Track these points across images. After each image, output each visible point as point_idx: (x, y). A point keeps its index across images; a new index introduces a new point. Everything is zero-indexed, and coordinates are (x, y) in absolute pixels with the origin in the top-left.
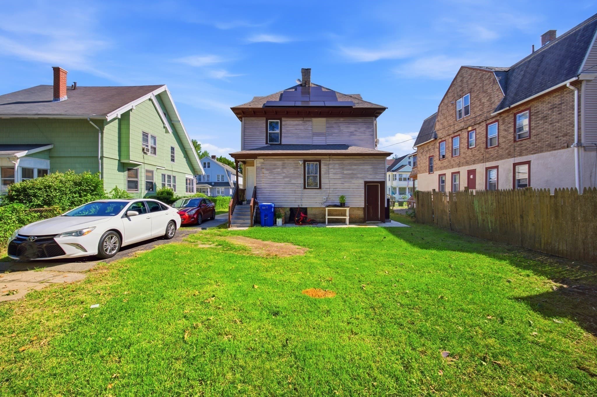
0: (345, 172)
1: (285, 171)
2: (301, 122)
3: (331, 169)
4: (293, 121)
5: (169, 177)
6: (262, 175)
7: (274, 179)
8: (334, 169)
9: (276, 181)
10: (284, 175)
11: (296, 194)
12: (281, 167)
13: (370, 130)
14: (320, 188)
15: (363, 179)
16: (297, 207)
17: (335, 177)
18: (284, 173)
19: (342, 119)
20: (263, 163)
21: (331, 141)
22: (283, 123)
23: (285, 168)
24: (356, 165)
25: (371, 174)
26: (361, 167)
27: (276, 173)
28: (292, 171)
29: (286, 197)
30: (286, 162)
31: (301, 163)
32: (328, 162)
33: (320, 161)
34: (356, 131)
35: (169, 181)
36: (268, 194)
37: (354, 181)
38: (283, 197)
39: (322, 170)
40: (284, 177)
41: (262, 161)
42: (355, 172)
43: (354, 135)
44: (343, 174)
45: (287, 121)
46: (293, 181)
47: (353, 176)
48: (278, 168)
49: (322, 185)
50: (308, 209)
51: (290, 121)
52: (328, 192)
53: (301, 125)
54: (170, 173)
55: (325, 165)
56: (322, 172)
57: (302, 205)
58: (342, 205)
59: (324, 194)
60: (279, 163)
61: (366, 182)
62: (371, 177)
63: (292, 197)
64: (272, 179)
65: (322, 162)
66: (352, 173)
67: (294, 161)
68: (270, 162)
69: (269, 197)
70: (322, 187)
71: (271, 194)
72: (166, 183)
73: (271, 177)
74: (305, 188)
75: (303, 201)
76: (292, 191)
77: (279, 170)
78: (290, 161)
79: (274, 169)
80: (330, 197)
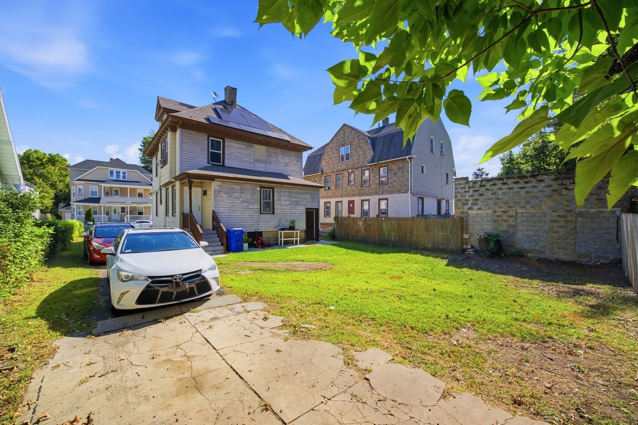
0: (293, 200)
1: (243, 195)
2: (244, 146)
3: (282, 196)
4: (236, 143)
6: (220, 199)
7: (233, 203)
8: (284, 196)
9: (234, 206)
10: (242, 199)
11: (253, 219)
12: (239, 191)
13: (299, 163)
14: (273, 213)
15: (305, 206)
16: (254, 231)
17: (285, 204)
18: (242, 198)
19: (279, 150)
20: (221, 186)
21: (271, 168)
22: (226, 144)
23: (243, 193)
24: (300, 194)
25: (310, 202)
26: (303, 196)
27: (234, 197)
28: (249, 196)
29: (245, 221)
30: (244, 186)
31: (258, 189)
32: (279, 190)
33: (273, 189)
34: (289, 162)
36: (227, 219)
37: (299, 208)
38: (241, 221)
39: (275, 196)
40: (243, 202)
41: (220, 183)
42: (299, 200)
43: (288, 166)
44: (290, 201)
45: (230, 142)
46: (251, 207)
47: (297, 203)
48: (236, 193)
49: (275, 210)
50: (263, 233)
51: (233, 143)
52: (280, 217)
53: (245, 149)
55: (277, 193)
56: (275, 199)
57: (258, 229)
58: (292, 228)
59: (276, 219)
60: (238, 187)
61: (307, 209)
62: (309, 204)
63: (250, 221)
64: (230, 203)
65: (275, 189)
66: (297, 201)
67: (251, 186)
68: (228, 186)
69: (227, 222)
70: (275, 212)
71: (229, 219)
73: (230, 201)
74: (261, 213)
75: (259, 226)
76: (250, 216)
77: (237, 194)
78: (248, 186)
79: (233, 193)
80: (281, 221)
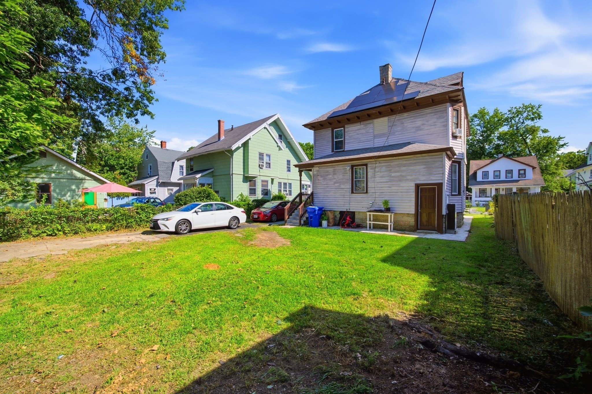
0: (393, 175)
1: (335, 177)
2: (362, 126)
3: (378, 172)
4: (355, 126)
5: (285, 184)
6: (317, 181)
7: (327, 184)
8: (381, 172)
9: (328, 187)
10: (335, 180)
11: (344, 199)
12: (332, 173)
14: (367, 192)
15: (415, 181)
16: (345, 210)
17: (381, 181)
18: (335, 179)
20: (318, 171)
21: (393, 140)
22: (346, 130)
23: (335, 174)
24: (405, 166)
25: (424, 175)
26: (412, 168)
27: (328, 179)
28: (341, 177)
29: (337, 201)
30: (336, 168)
31: (348, 168)
32: (374, 165)
33: (366, 165)
35: (285, 187)
36: (322, 198)
37: (403, 184)
38: (334, 201)
39: (369, 174)
40: (335, 183)
41: (317, 169)
42: (403, 174)
44: (390, 176)
45: (350, 127)
46: (342, 187)
47: (401, 179)
48: (330, 175)
49: (369, 189)
50: (356, 214)
51: (352, 127)
52: (374, 196)
53: (363, 129)
54: (286, 181)
55: (371, 169)
56: (369, 176)
57: (349, 209)
58: (388, 210)
59: (370, 199)
60: (331, 170)
61: (417, 186)
62: (424, 178)
63: (341, 201)
64: (325, 184)
65: (369, 165)
66: (401, 176)
67: (343, 167)
68: (324, 169)
69: (322, 201)
70: (368, 192)
71: (324, 199)
72: (282, 189)
73: (325, 183)
74: (352, 192)
75: (351, 206)
76: (341, 195)
77: (331, 176)
78: (340, 167)
79: (327, 175)
80: (376, 201)
